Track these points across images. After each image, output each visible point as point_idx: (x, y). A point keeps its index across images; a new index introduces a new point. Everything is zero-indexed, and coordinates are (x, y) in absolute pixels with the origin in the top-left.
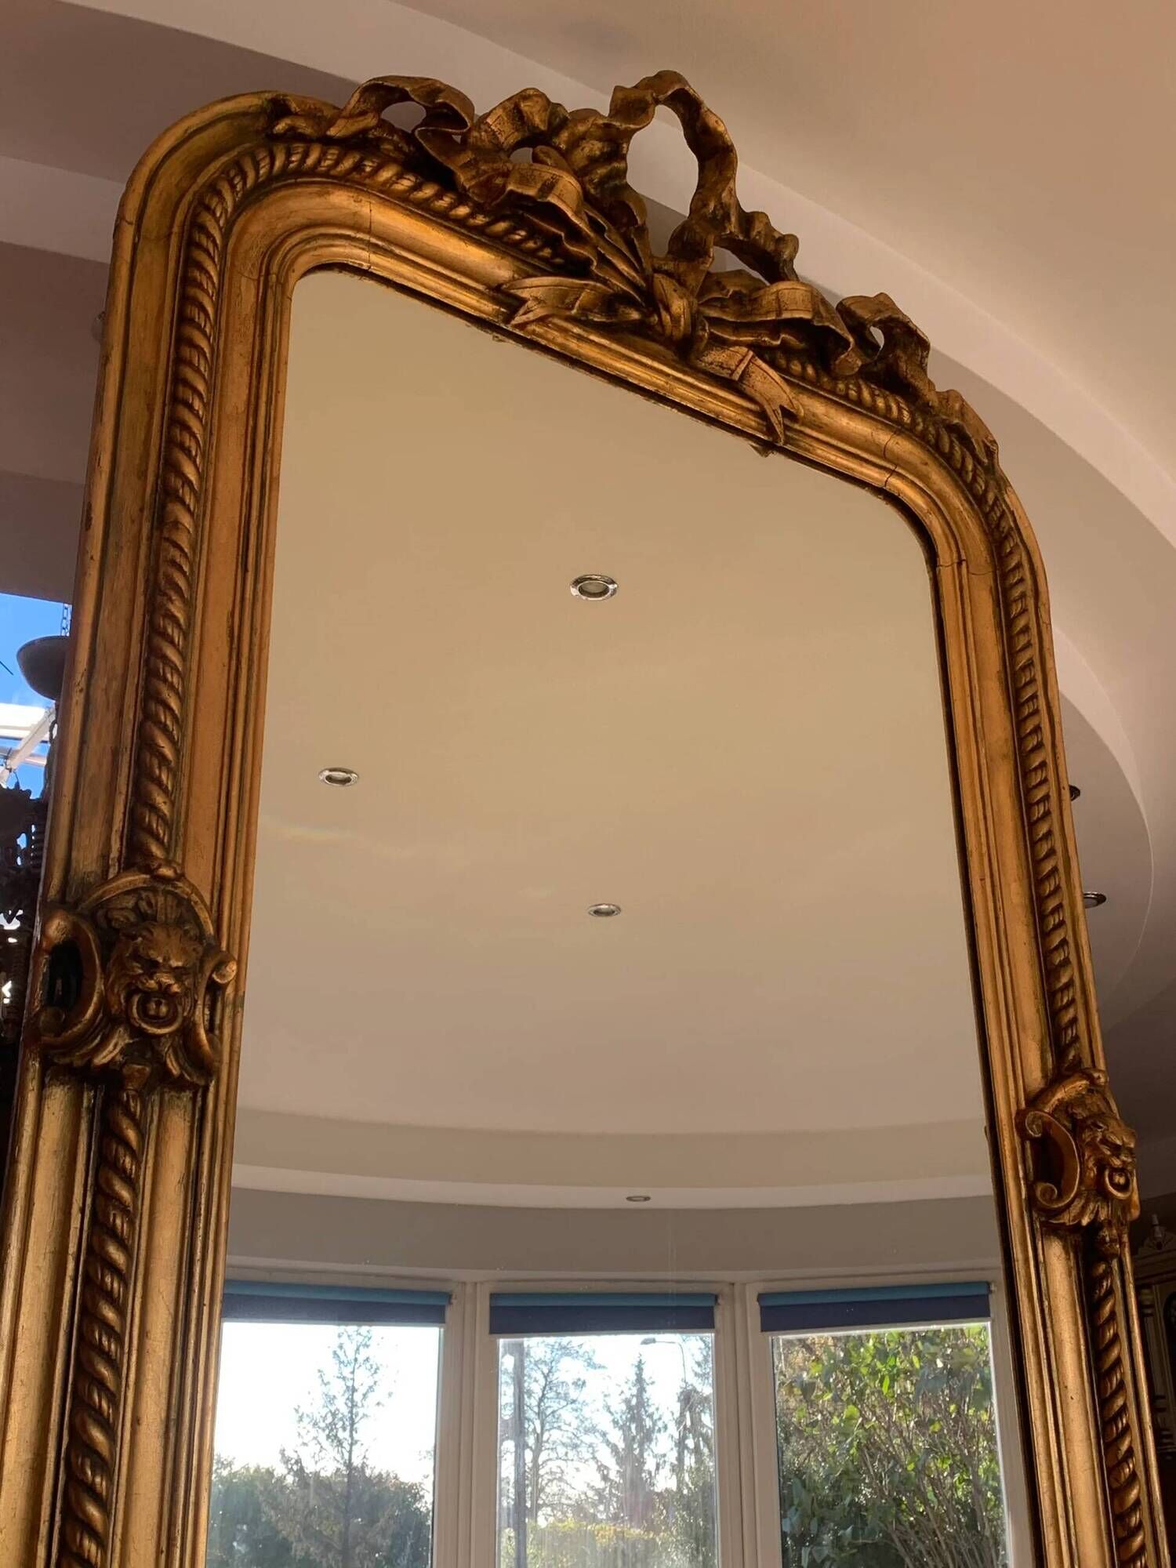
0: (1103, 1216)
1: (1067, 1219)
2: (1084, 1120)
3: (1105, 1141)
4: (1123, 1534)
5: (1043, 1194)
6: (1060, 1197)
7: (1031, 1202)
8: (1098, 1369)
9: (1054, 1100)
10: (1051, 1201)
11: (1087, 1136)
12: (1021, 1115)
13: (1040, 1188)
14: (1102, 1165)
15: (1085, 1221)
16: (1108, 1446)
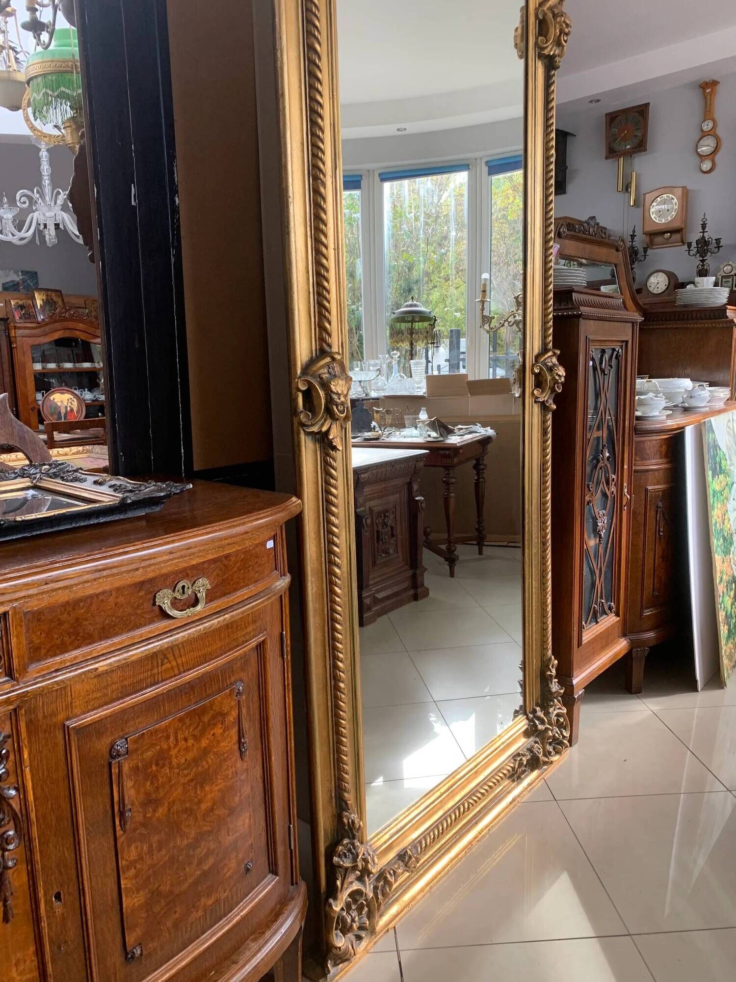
0: (556, 53)
1: (546, 52)
2: (558, 13)
3: (564, 22)
4: (548, 163)
5: (541, 40)
6: (546, 42)
7: (536, 44)
8: (547, 108)
9: (548, 5)
10: (543, 44)
11: (558, 19)
12: (537, 10)
13: (540, 38)
14: (561, 31)
15: (551, 54)
16: (547, 135)
